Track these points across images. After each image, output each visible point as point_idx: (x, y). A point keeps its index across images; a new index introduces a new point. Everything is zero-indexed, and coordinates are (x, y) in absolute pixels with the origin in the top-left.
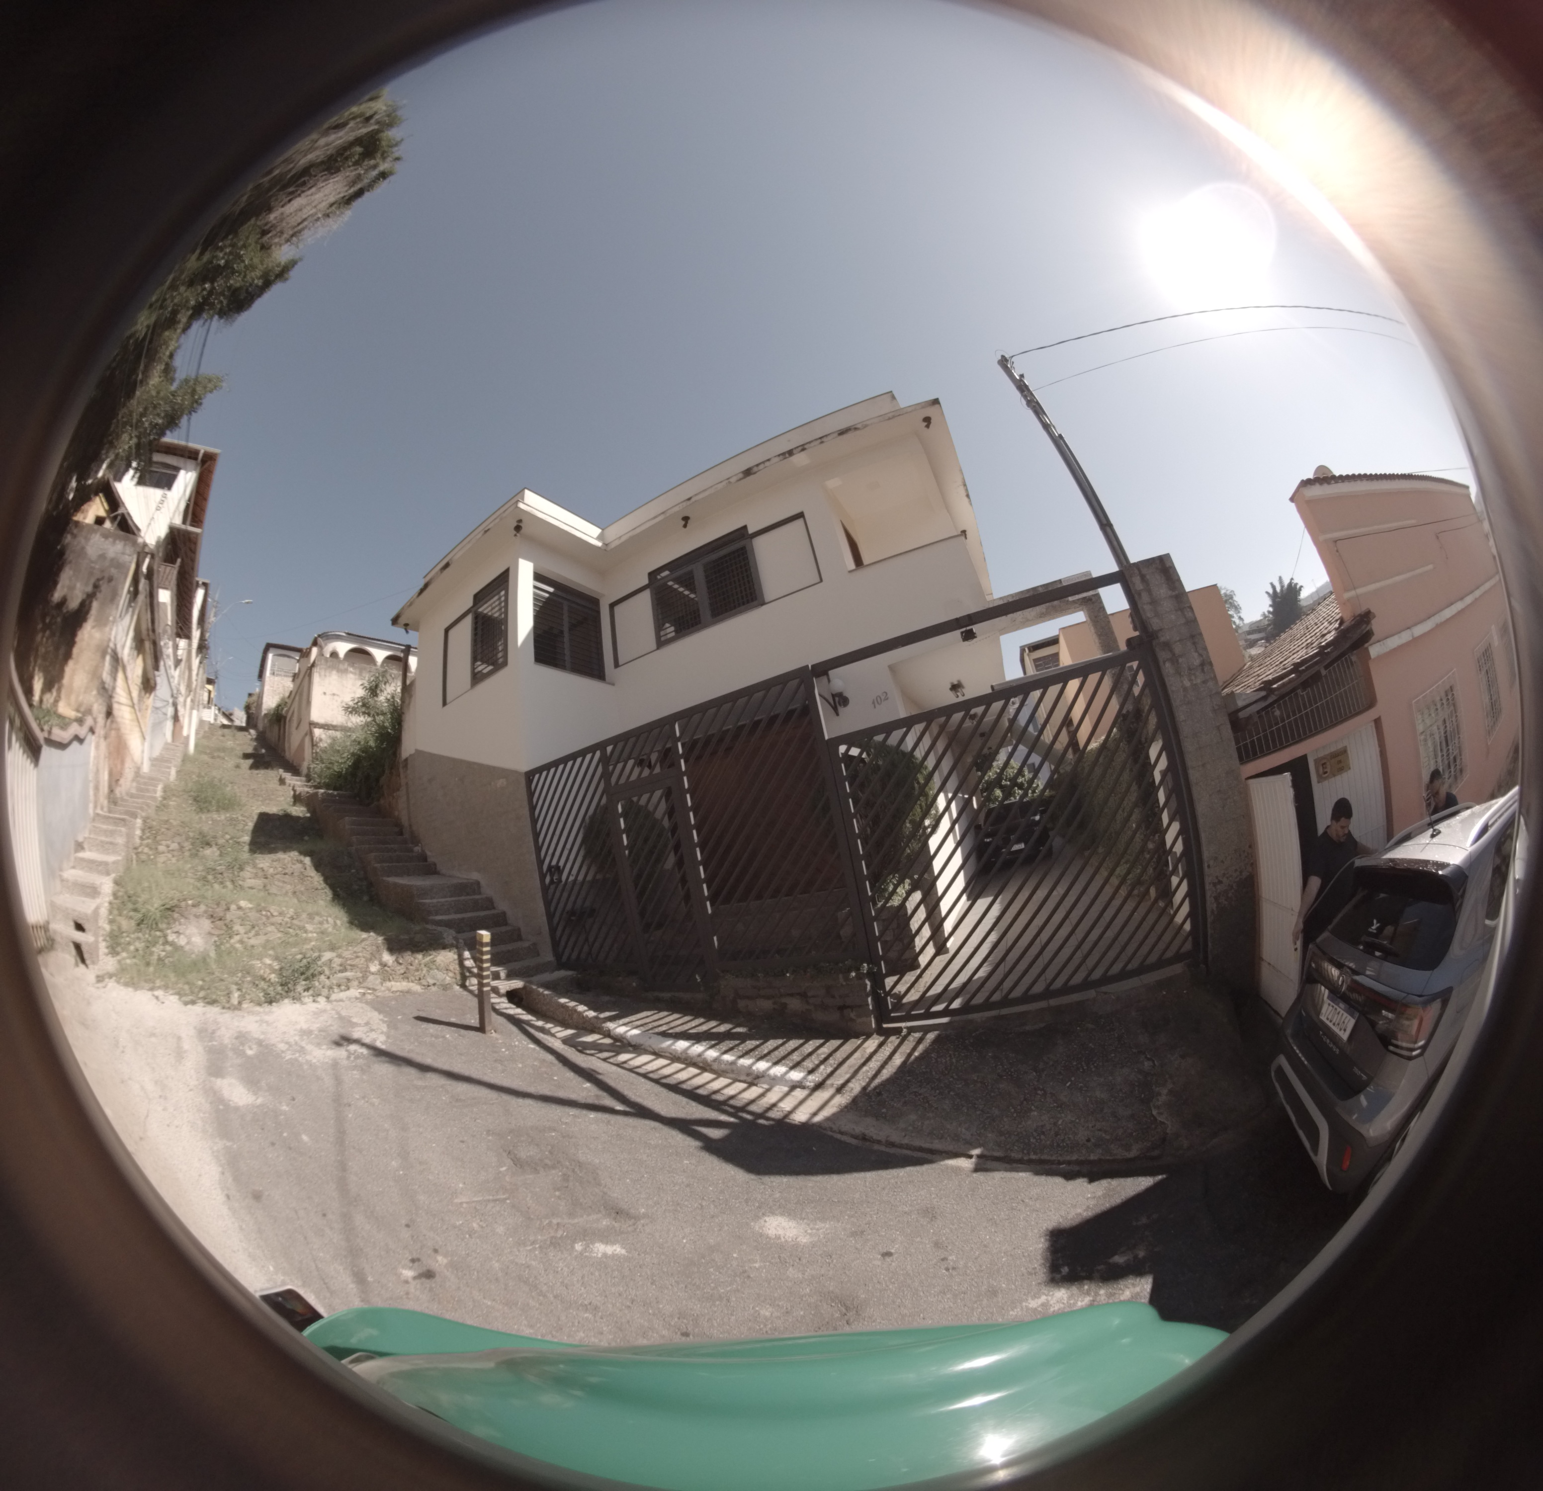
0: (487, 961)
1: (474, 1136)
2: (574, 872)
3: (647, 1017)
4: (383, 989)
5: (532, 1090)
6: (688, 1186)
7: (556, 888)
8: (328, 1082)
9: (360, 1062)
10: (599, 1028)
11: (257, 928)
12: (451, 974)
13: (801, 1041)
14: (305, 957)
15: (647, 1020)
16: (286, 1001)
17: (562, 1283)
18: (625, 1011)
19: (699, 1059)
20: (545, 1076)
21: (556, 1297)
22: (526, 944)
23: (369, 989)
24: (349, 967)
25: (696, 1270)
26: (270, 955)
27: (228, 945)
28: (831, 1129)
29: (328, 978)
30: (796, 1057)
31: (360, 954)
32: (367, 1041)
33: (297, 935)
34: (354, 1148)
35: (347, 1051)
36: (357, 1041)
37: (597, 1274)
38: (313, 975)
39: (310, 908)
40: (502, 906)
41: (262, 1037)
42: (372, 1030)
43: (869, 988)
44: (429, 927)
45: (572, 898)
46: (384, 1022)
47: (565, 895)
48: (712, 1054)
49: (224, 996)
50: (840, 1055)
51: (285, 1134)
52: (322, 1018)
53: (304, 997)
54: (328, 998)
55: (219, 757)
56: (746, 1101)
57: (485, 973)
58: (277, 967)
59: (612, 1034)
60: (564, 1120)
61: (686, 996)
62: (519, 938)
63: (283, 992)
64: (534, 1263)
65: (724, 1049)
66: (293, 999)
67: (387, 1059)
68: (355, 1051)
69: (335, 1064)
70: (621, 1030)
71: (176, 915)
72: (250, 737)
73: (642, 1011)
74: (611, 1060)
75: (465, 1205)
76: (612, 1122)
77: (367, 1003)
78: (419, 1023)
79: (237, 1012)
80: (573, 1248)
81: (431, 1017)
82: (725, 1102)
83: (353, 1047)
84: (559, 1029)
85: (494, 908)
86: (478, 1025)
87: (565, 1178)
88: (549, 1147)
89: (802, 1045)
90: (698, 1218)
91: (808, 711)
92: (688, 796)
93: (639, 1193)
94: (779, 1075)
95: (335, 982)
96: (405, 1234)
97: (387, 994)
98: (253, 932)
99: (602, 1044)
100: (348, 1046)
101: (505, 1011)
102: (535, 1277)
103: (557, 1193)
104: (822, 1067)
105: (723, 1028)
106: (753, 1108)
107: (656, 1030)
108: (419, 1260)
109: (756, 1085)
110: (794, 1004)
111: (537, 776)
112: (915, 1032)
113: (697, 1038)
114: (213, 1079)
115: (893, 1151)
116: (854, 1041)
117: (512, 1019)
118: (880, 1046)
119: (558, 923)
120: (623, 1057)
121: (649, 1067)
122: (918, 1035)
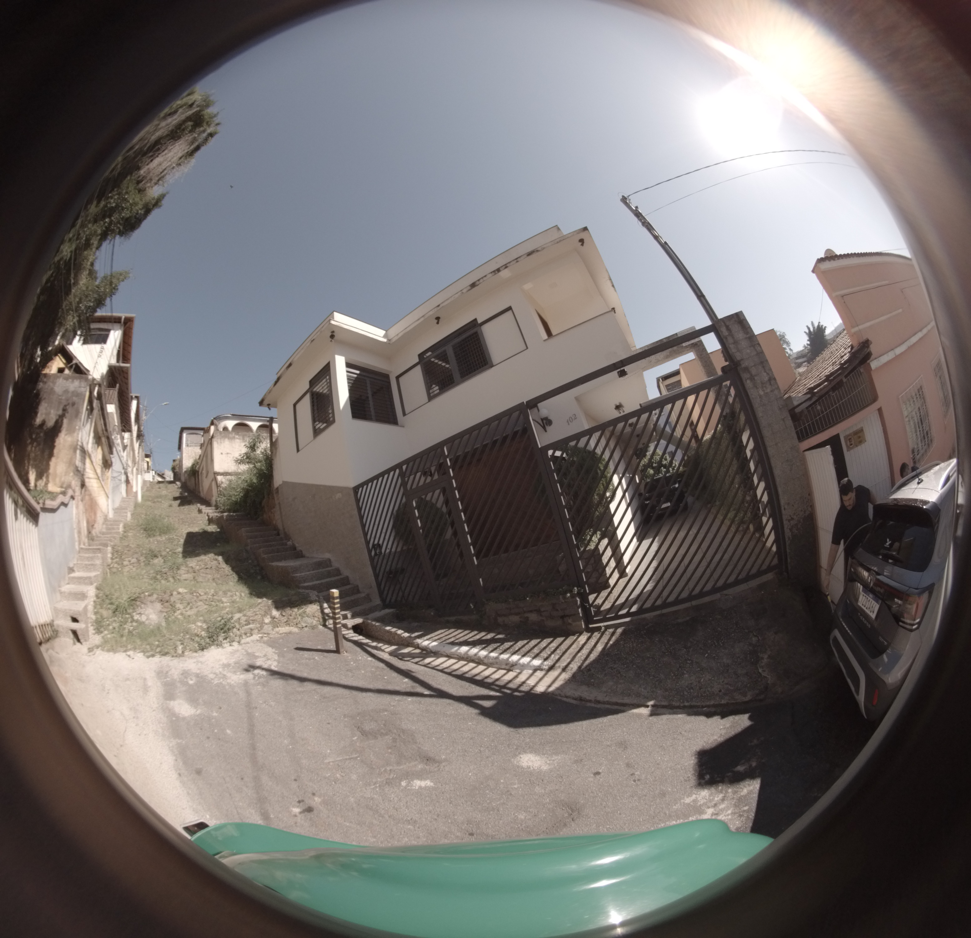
0: (338, 608)
1: (335, 719)
2: (389, 546)
3: (442, 633)
4: (274, 633)
5: (371, 686)
6: (471, 737)
7: (379, 558)
8: (242, 695)
9: (262, 680)
10: (412, 643)
11: (191, 604)
12: (316, 619)
13: (539, 640)
14: (223, 619)
15: (442, 636)
16: (213, 647)
17: (394, 807)
18: (427, 631)
19: (475, 657)
20: (379, 677)
21: (389, 817)
22: (363, 595)
23: (265, 634)
24: (251, 622)
25: (478, 792)
26: (201, 620)
27: (173, 617)
28: (560, 695)
29: (239, 630)
30: (536, 651)
31: (258, 613)
32: (265, 666)
33: (217, 605)
34: (260, 734)
35: (253, 674)
36: (259, 667)
37: (415, 800)
38: (229, 629)
39: (224, 588)
40: (346, 572)
41: (198, 672)
42: (268, 659)
43: (579, 602)
44: (300, 591)
45: (389, 563)
46: (275, 653)
47: (385, 561)
48: (483, 653)
49: (172, 649)
50: (563, 647)
51: (216, 731)
52: (236, 656)
53: (224, 643)
54: (239, 642)
55: (158, 502)
56: (506, 681)
57: (337, 616)
58: (205, 627)
59: (420, 646)
60: (392, 704)
61: (465, 618)
62: (358, 592)
63: (210, 642)
64: (375, 796)
65: (491, 649)
66: (217, 645)
67: (279, 676)
68: (258, 674)
69: (246, 683)
70: (426, 643)
71: (138, 603)
72: (176, 487)
73: (438, 630)
74: (420, 663)
75: (331, 764)
76: (422, 702)
77: (264, 643)
78: (298, 651)
79: (181, 658)
80: (400, 784)
81: (305, 647)
82: (493, 684)
83: (257, 671)
84: (387, 646)
85: (341, 574)
86: (335, 649)
87: (394, 740)
88: (384, 722)
89: (539, 643)
90: (478, 759)
91: (527, 431)
92: (456, 492)
93: (441, 746)
94: (526, 663)
95: (243, 632)
96: (294, 785)
97: (277, 635)
98: (189, 607)
99: (414, 653)
100: (253, 671)
101: (352, 638)
102: (377, 806)
103: (389, 751)
104: (553, 656)
105: (490, 636)
106: (511, 685)
107: (448, 641)
108: (303, 801)
109: (512, 671)
110: (533, 617)
111: (360, 489)
112: (609, 629)
113: (473, 644)
114: (168, 702)
115: (599, 706)
116: (571, 637)
117: (356, 643)
118: (588, 639)
119: (382, 580)
120: (428, 660)
121: (445, 665)
122: (611, 631)
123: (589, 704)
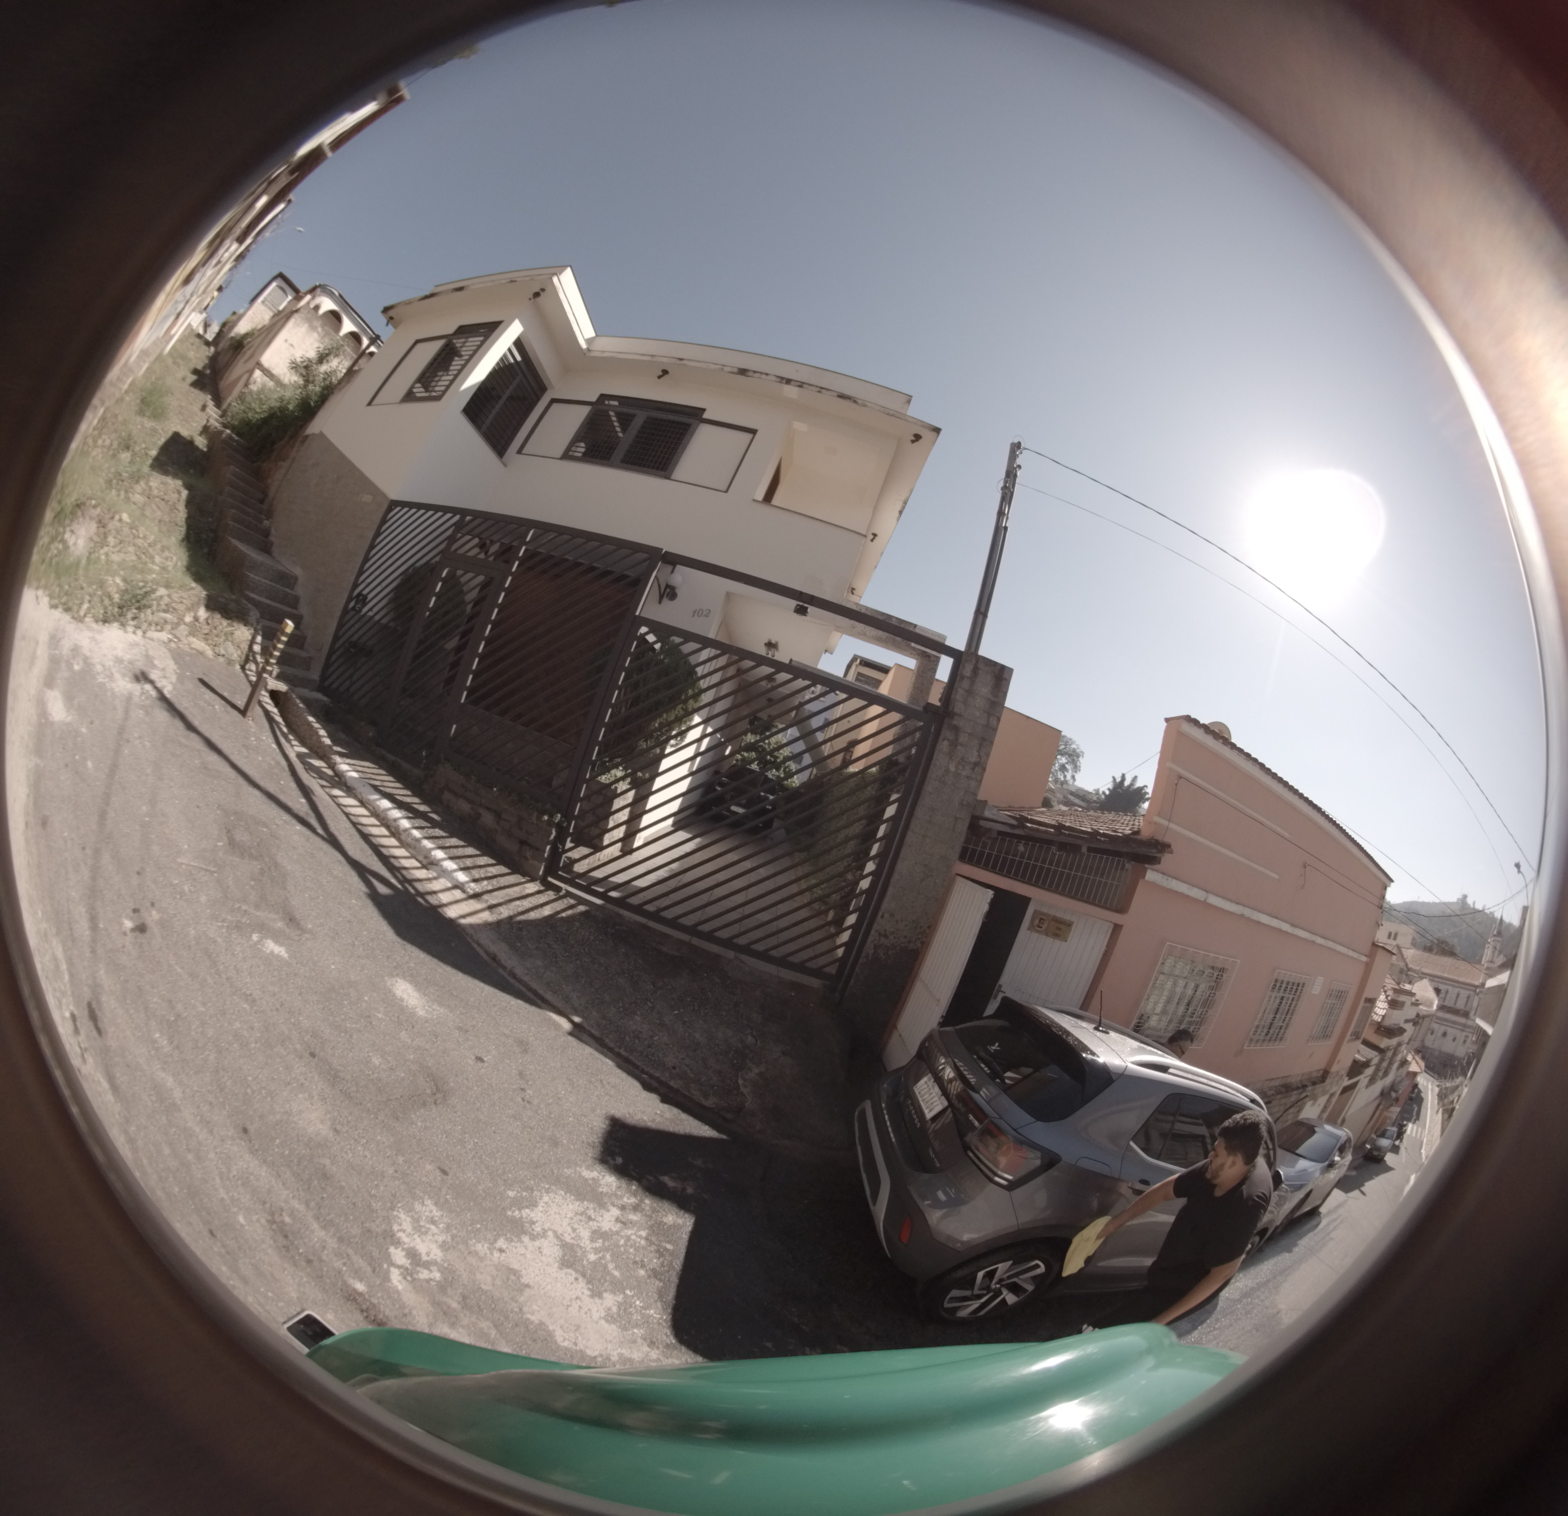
2: (376, 609)
3: (369, 767)
6: (349, 921)
7: (354, 616)
10: (328, 757)
12: (239, 652)
13: (478, 853)
15: (368, 770)
18: (353, 753)
19: (393, 823)
20: (277, 777)
22: (304, 655)
24: (171, 610)
27: (97, 554)
28: (472, 937)
30: (469, 862)
39: (165, 542)
40: (305, 608)
43: (552, 837)
44: (244, 601)
45: (362, 631)
47: (358, 625)
48: (405, 824)
50: (502, 882)
55: (178, 364)
56: (415, 877)
59: (336, 767)
60: (277, 821)
61: (406, 767)
62: (302, 646)
63: (117, 615)
65: (417, 825)
70: (344, 767)
71: (79, 513)
73: (367, 761)
74: (327, 790)
76: (312, 840)
79: (80, 624)
82: (398, 869)
84: (298, 743)
85: (296, 608)
86: (242, 710)
87: (262, 872)
88: (259, 840)
89: (476, 856)
90: (348, 952)
91: (638, 584)
92: (503, 594)
93: (312, 910)
94: (450, 869)
99: (324, 772)
101: (265, 705)
103: (252, 883)
104: (485, 882)
105: (423, 808)
106: (418, 886)
107: (371, 782)
109: (427, 870)
110: (488, 819)
111: (398, 509)
112: (571, 898)
113: (399, 805)
114: (46, 690)
115: (512, 981)
116: (519, 876)
117: (268, 714)
118: (539, 892)
119: (339, 648)
120: (336, 792)
121: (353, 810)
122: (572, 902)
123: (501, 971)
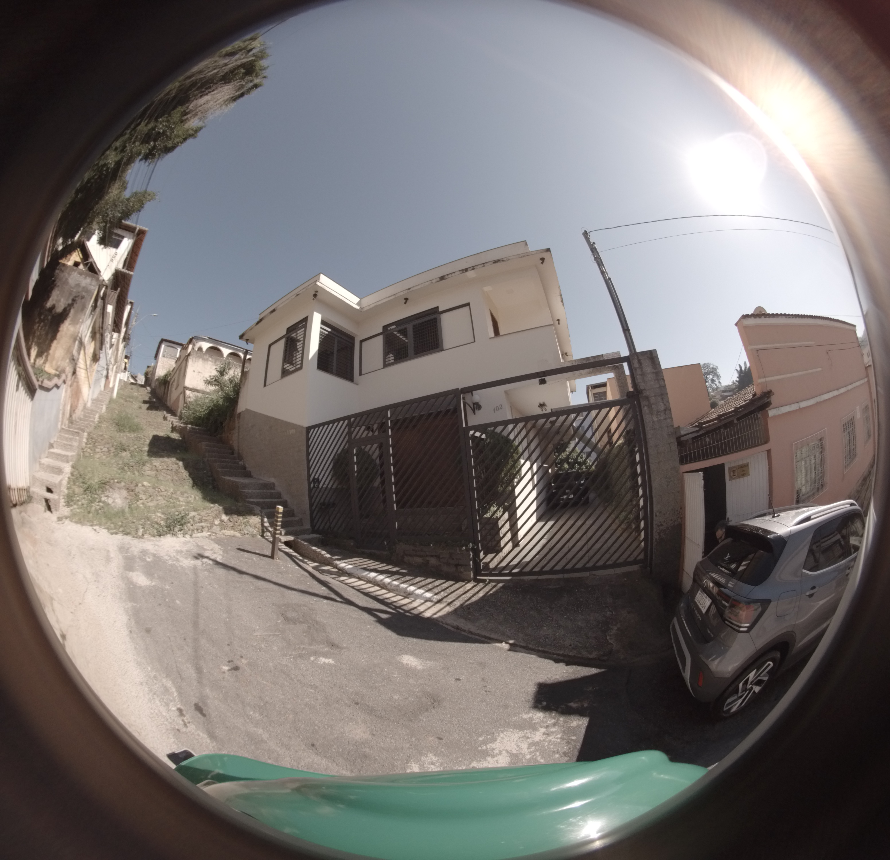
0: (280, 522)
1: (265, 605)
2: (327, 483)
3: (358, 560)
4: (221, 533)
5: (294, 586)
6: (368, 637)
7: (316, 490)
8: (191, 576)
9: (208, 567)
10: (332, 563)
11: (152, 497)
12: (257, 529)
13: (434, 580)
14: (180, 514)
15: (357, 562)
16: (169, 535)
17: (302, 674)
18: (345, 557)
19: (381, 583)
20: (302, 581)
21: (298, 681)
22: (296, 519)
23: (213, 533)
24: (203, 521)
25: (366, 674)
26: (160, 512)
27: (136, 505)
28: (442, 622)
29: (192, 525)
30: (430, 586)
31: (210, 515)
32: (212, 558)
33: (174, 503)
34: (203, 607)
35: (202, 561)
36: (207, 557)
37: (319, 671)
38: (185, 523)
39: (182, 489)
40: (286, 497)
41: (155, 552)
42: (215, 553)
43: (471, 556)
44: (247, 504)
45: (324, 497)
46: (221, 549)
47: (320, 494)
48: (388, 580)
49: (134, 531)
50: (452, 588)
51: (167, 600)
52: (188, 545)
53: (179, 534)
54: (191, 536)
55: (129, 401)
56: (401, 604)
57: (278, 528)
58: (165, 517)
59: (338, 567)
60: (311, 602)
61: (378, 552)
62: (293, 515)
63: (167, 531)
64: (289, 664)
65: (394, 579)
66: (173, 534)
67: (223, 567)
68: (206, 562)
69: (195, 568)
70: (343, 565)
71: (107, 487)
72: (147, 391)
73: (355, 557)
74: (337, 579)
75: (258, 636)
76: (333, 605)
77: (212, 540)
78: (239, 551)
79: (141, 539)
80: (309, 658)
81: (246, 549)
82: (391, 604)
83: (205, 560)
84: (311, 562)
85: (281, 498)
86: (270, 555)
87: (309, 628)
88: (303, 614)
89: (433, 582)
90: (371, 651)
91: (456, 410)
92: (391, 448)
93: (344, 638)
94: (420, 593)
95: (195, 528)
96: (227, 649)
97: (223, 536)
98: (150, 499)
99: (332, 571)
100: (202, 559)
101: (284, 550)
102: (290, 671)
103: (304, 634)
104: (442, 593)
105: (395, 569)
106: (405, 608)
107: (361, 567)
108: (232, 661)
109: (408, 598)
110: (433, 561)
111: (312, 430)
112: (493, 582)
113: (381, 572)
114: (127, 572)
115: (470, 636)
116: (461, 583)
117: (287, 554)
118: (474, 586)
119: (315, 509)
120: (342, 578)
121: (355, 584)
122: (494, 584)
123: (463, 633)
